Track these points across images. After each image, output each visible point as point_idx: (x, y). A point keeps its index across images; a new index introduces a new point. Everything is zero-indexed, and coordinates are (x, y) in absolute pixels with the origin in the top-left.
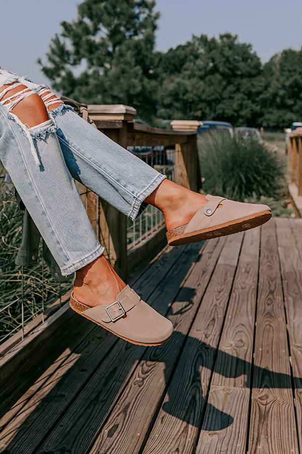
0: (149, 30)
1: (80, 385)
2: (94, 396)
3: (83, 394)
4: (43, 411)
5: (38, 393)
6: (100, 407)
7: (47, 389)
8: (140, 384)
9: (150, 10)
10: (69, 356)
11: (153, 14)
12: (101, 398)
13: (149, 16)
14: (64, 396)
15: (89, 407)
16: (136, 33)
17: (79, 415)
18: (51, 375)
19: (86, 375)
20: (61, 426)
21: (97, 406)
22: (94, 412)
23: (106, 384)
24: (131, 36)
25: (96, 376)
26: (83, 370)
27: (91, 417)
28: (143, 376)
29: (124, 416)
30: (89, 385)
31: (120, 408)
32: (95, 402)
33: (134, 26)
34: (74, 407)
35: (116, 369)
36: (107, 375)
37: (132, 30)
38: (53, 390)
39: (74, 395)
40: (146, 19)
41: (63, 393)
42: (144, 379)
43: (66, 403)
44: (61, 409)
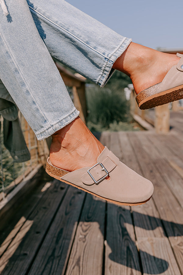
1: (37, 245)
2: (50, 253)
3: (42, 252)
4: (11, 269)
5: (5, 254)
6: (57, 261)
7: (12, 250)
8: (84, 240)
10: (24, 222)
12: (56, 254)
14: (26, 254)
15: (48, 263)
17: (41, 270)
18: (13, 239)
19: (41, 236)
21: (55, 261)
22: (53, 267)
23: (57, 242)
25: (48, 237)
26: (38, 233)
27: (52, 271)
28: (84, 234)
29: (78, 268)
30: (45, 244)
31: (73, 262)
32: (52, 258)
34: (36, 264)
35: (62, 230)
36: (56, 235)
38: (17, 250)
39: (34, 253)
41: (25, 252)
42: (85, 236)
43: (29, 261)
44: (26, 266)
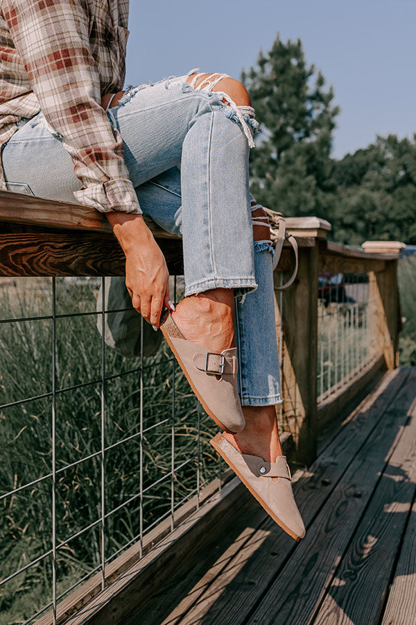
0: (325, 129)
1: (272, 572)
2: (292, 587)
3: (278, 584)
4: (229, 601)
5: (219, 577)
6: (303, 601)
7: (231, 574)
8: (353, 577)
9: (327, 105)
10: (253, 534)
11: (331, 109)
12: (302, 591)
13: (325, 112)
14: (253, 584)
15: (287, 600)
16: (307, 135)
17: (276, 610)
18: (233, 557)
19: (279, 560)
20: (255, 621)
21: (299, 600)
22: (296, 608)
23: (306, 573)
24: (300, 139)
25: (292, 563)
26: (274, 554)
27: (293, 614)
28: (354, 567)
29: (336, 616)
30: (284, 573)
31: (329, 606)
32: (296, 595)
33: (305, 125)
34: (268, 599)
35: (316, 555)
36: (305, 562)
37: (303, 130)
38: (238, 575)
39: (265, 584)
40: (321, 116)
41: (252, 580)
42: (356, 571)
43: (258, 593)
44: (252, 600)
